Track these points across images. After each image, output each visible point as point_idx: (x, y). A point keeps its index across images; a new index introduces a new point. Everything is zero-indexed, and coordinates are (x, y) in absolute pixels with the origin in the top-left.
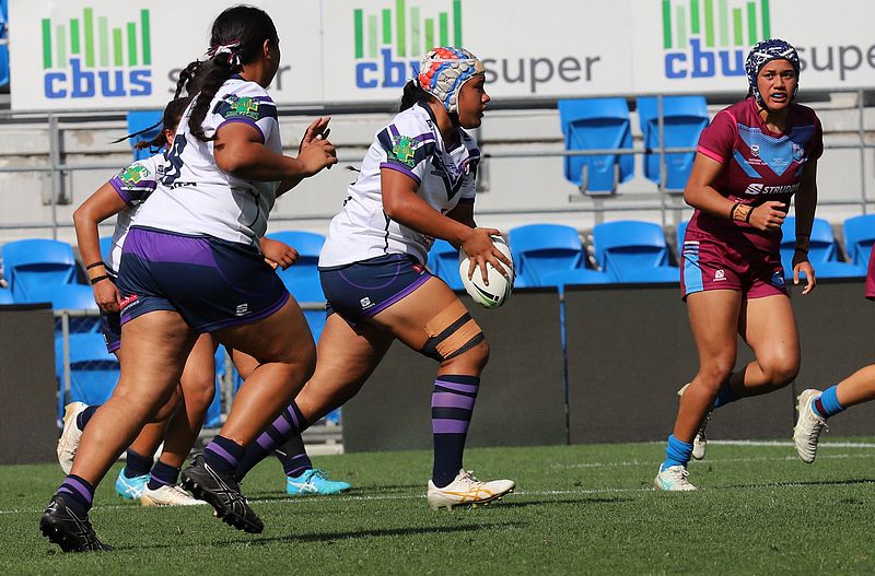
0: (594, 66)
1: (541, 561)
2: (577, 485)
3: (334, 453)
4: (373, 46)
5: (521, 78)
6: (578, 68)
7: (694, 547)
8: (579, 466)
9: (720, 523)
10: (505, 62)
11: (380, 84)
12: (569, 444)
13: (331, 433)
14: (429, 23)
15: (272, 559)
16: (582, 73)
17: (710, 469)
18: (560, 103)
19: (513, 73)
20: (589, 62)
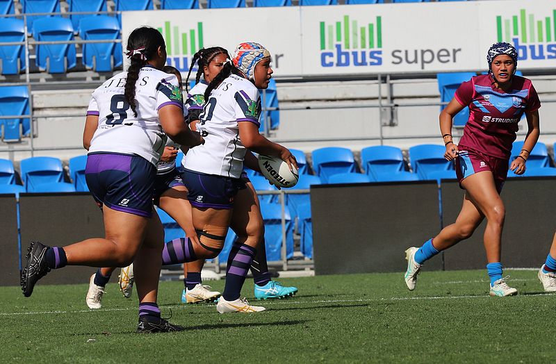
0: (458, 54)
1: (427, 337)
2: (448, 293)
3: (309, 276)
4: (331, 42)
5: (416, 61)
6: (448, 55)
7: (515, 329)
8: (450, 283)
9: (530, 315)
10: (406, 52)
11: (335, 64)
12: (444, 270)
13: (307, 264)
14: (363, 30)
15: (273, 336)
16: (451, 58)
17: (525, 284)
18: (438, 75)
19: (411, 58)
20: (455, 51)
